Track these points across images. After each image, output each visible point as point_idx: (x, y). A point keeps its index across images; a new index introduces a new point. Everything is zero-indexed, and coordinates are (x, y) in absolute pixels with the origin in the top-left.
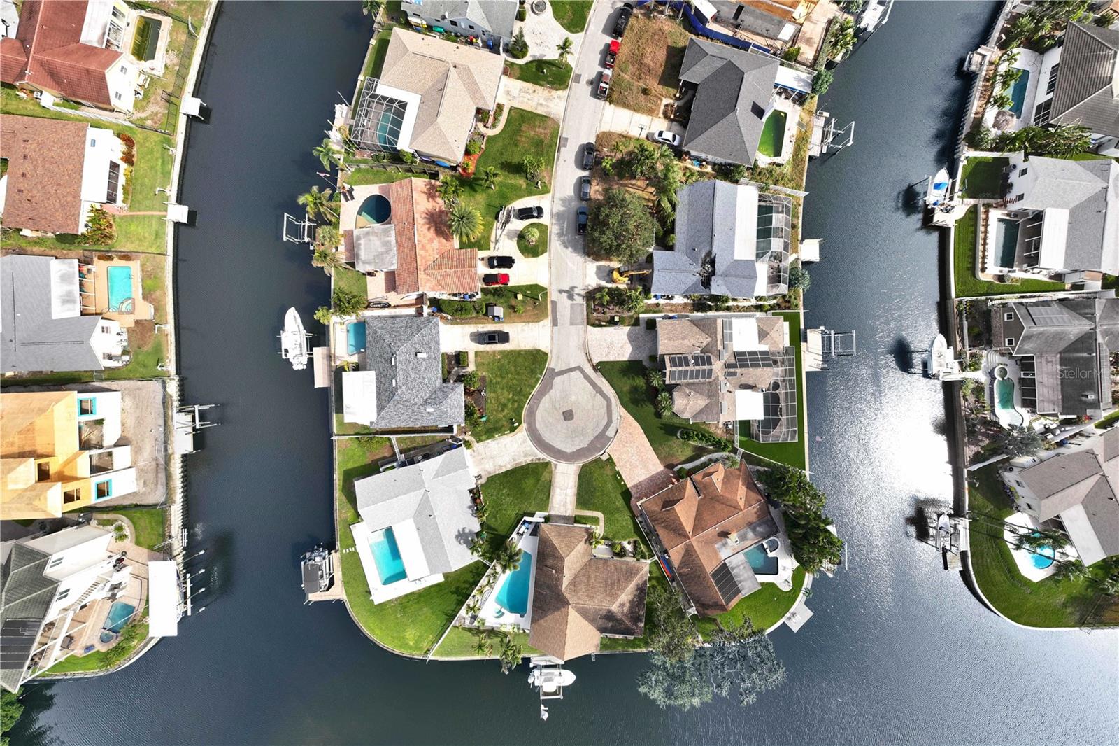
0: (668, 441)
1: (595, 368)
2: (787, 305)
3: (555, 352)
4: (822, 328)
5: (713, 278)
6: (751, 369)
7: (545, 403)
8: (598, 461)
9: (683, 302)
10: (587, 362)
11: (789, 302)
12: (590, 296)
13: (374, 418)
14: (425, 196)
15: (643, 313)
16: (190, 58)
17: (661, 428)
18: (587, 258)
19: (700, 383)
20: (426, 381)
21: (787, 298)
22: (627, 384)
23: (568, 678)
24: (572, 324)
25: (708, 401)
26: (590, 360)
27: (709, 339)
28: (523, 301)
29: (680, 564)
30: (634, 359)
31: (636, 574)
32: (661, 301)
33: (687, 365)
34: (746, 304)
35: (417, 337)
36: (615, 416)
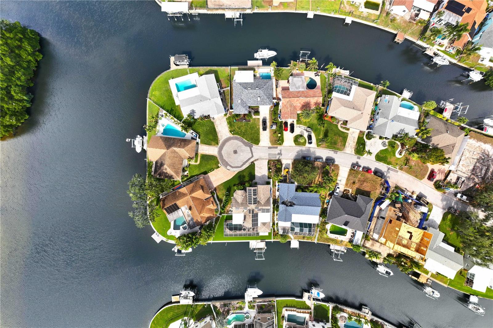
0: (225, 189)
1: (252, 162)
2: (275, 235)
3: (259, 147)
4: (266, 248)
5: (285, 206)
6: (251, 219)
7: (240, 144)
8: (218, 162)
9: (276, 195)
10: (255, 159)
11: (276, 235)
12: (279, 161)
13: (237, 81)
14: (316, 102)
15: (273, 180)
16: (365, 20)
17: (230, 186)
18: (293, 160)
19: (247, 200)
20: (249, 100)
21: (277, 235)
22: (246, 174)
23: (138, 150)
24: (269, 154)
25: (240, 203)
26: (255, 160)
27: (263, 204)
28: (278, 136)
29: (180, 192)
30: (256, 177)
31: (177, 175)
32: (277, 187)
33: (254, 195)
34: (275, 219)
35: (265, 97)
36: (235, 169)
